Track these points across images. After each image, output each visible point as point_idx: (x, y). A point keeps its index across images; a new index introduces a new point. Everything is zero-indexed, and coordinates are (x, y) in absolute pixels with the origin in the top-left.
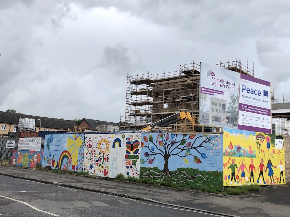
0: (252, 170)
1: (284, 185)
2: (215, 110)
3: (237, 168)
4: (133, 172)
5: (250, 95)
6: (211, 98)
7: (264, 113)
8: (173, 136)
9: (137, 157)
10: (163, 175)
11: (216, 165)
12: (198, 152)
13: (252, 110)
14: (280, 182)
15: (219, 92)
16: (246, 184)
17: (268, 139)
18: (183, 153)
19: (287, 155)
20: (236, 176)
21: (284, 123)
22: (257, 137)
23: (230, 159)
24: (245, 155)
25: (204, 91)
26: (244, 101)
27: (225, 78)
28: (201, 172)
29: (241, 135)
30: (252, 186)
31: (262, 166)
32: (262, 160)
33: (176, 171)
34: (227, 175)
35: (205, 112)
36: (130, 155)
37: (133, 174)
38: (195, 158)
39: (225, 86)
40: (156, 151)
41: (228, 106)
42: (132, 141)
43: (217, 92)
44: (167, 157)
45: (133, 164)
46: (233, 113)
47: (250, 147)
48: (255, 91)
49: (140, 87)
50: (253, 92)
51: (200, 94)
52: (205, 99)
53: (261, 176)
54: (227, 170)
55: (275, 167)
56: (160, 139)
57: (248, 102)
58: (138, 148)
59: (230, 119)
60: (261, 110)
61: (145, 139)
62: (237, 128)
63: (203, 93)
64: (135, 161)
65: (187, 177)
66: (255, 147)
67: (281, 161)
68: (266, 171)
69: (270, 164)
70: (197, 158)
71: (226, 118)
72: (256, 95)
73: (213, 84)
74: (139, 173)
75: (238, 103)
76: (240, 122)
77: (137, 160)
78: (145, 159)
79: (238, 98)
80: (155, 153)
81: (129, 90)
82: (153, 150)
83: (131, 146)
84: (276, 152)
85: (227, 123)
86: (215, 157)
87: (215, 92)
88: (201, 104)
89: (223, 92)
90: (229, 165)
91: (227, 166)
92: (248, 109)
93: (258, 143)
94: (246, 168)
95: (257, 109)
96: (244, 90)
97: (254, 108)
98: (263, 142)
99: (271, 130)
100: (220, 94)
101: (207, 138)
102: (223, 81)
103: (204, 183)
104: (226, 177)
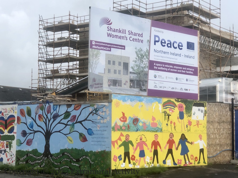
0: (156, 147)
1: (205, 166)
2: (112, 71)
3: (133, 145)
4: (7, 158)
5: (166, 49)
6: (106, 54)
7: (187, 72)
8: (56, 107)
9: (12, 138)
10: (44, 160)
11: (103, 143)
12: (84, 127)
13: (169, 69)
14: (199, 163)
15: (119, 47)
16: (146, 166)
17: (180, 107)
18: (67, 130)
19: (211, 127)
20: (131, 156)
21: (230, 84)
22: (165, 105)
23: (122, 135)
24: (146, 128)
25: (96, 45)
26: (156, 57)
27: (128, 28)
28: (87, 152)
29: (139, 103)
30: (154, 168)
31: (171, 142)
32: (172, 135)
33: (58, 153)
34: (118, 155)
35: (97, 74)
36: (4, 134)
37: (8, 160)
38: (81, 135)
39: (128, 38)
40: (36, 128)
41: (131, 64)
42: (6, 115)
43: (116, 47)
44: (48, 135)
45: (7, 147)
46: (139, 74)
47: (154, 119)
48: (173, 44)
49: (58, 35)
50: (170, 45)
51: (90, 50)
52: (96, 56)
53: (170, 155)
54: (118, 148)
55: (191, 143)
56: (40, 112)
57: (164, 59)
58: (14, 125)
59: (135, 82)
60: (183, 68)
61: (22, 112)
62: (145, 94)
63: (93, 48)
64: (10, 142)
65: (72, 161)
66: (160, 118)
67: (200, 135)
68: (177, 149)
69: (183, 139)
70: (83, 136)
71: (129, 81)
72: (176, 48)
73: (109, 35)
74: (14, 159)
75: (147, 60)
76: (151, 86)
77: (13, 141)
78: (23, 139)
79: (147, 54)
80: (34, 131)
81: (42, 40)
82: (32, 127)
83: (4, 122)
84: (194, 123)
85: (131, 87)
86: (103, 133)
87: (112, 46)
88: (91, 63)
89: (124, 46)
90: (120, 143)
91: (118, 145)
92: (163, 67)
93: (165, 113)
94: (146, 145)
95: (177, 68)
96: (156, 43)
97: (172, 67)
98: (173, 111)
99: (199, 95)
100: (120, 50)
101: (94, 109)
102: (124, 32)
103: (90, 167)
104: (115, 158)
